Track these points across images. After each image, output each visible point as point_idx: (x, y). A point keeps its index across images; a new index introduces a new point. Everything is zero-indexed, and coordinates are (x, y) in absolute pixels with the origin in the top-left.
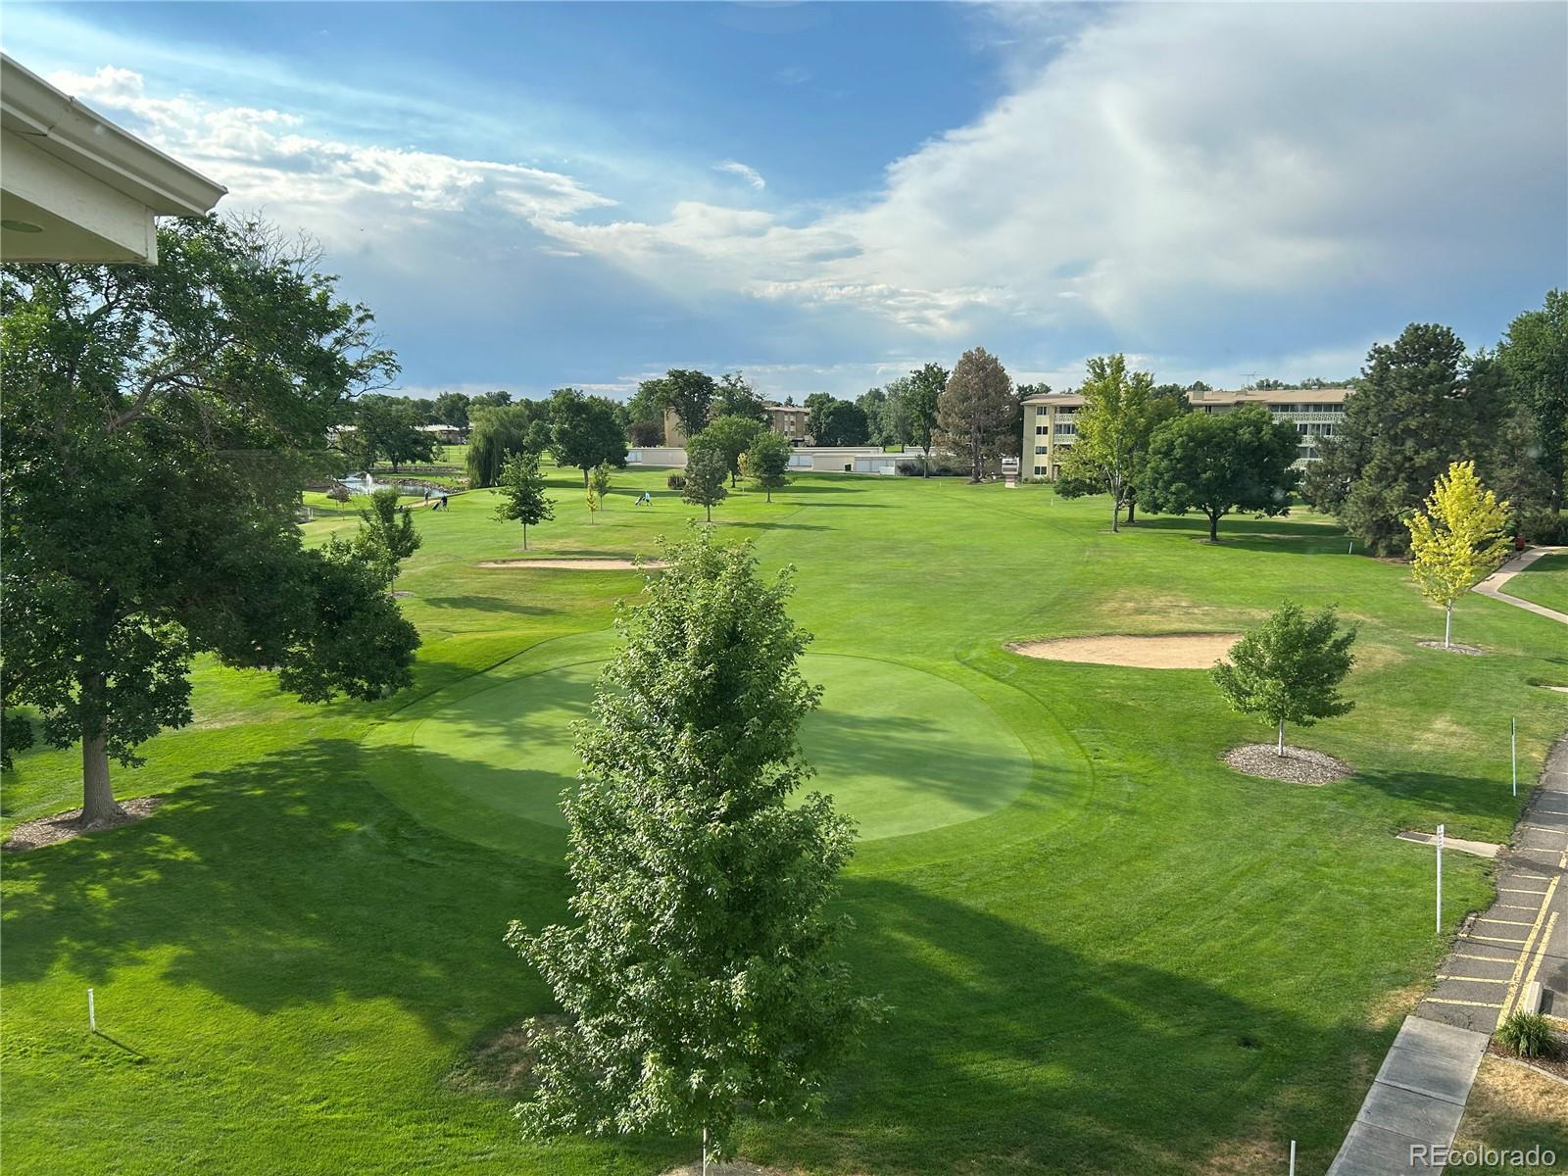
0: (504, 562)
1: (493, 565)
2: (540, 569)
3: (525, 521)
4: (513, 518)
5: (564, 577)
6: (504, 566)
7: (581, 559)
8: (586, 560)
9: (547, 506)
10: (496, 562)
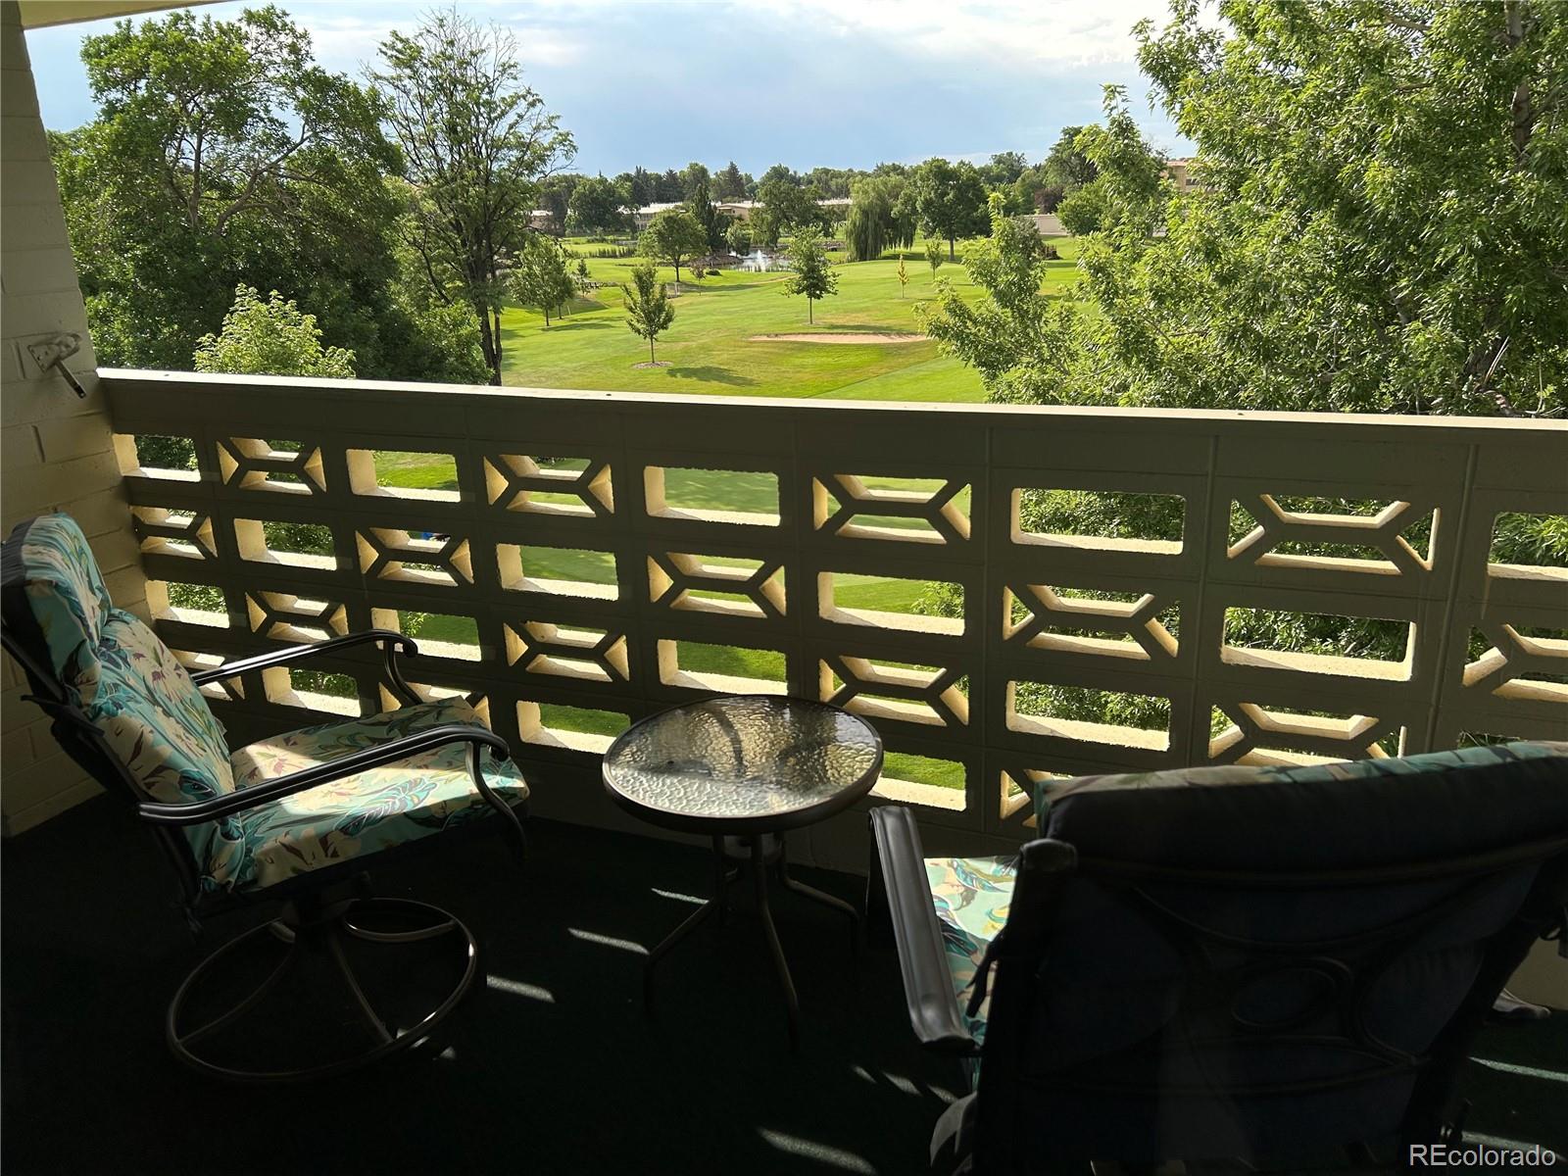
0: (777, 335)
1: (765, 338)
2: (791, 342)
3: (810, 296)
4: (798, 292)
5: (808, 351)
6: (776, 339)
7: (846, 334)
8: (852, 334)
9: (831, 279)
10: (768, 336)
